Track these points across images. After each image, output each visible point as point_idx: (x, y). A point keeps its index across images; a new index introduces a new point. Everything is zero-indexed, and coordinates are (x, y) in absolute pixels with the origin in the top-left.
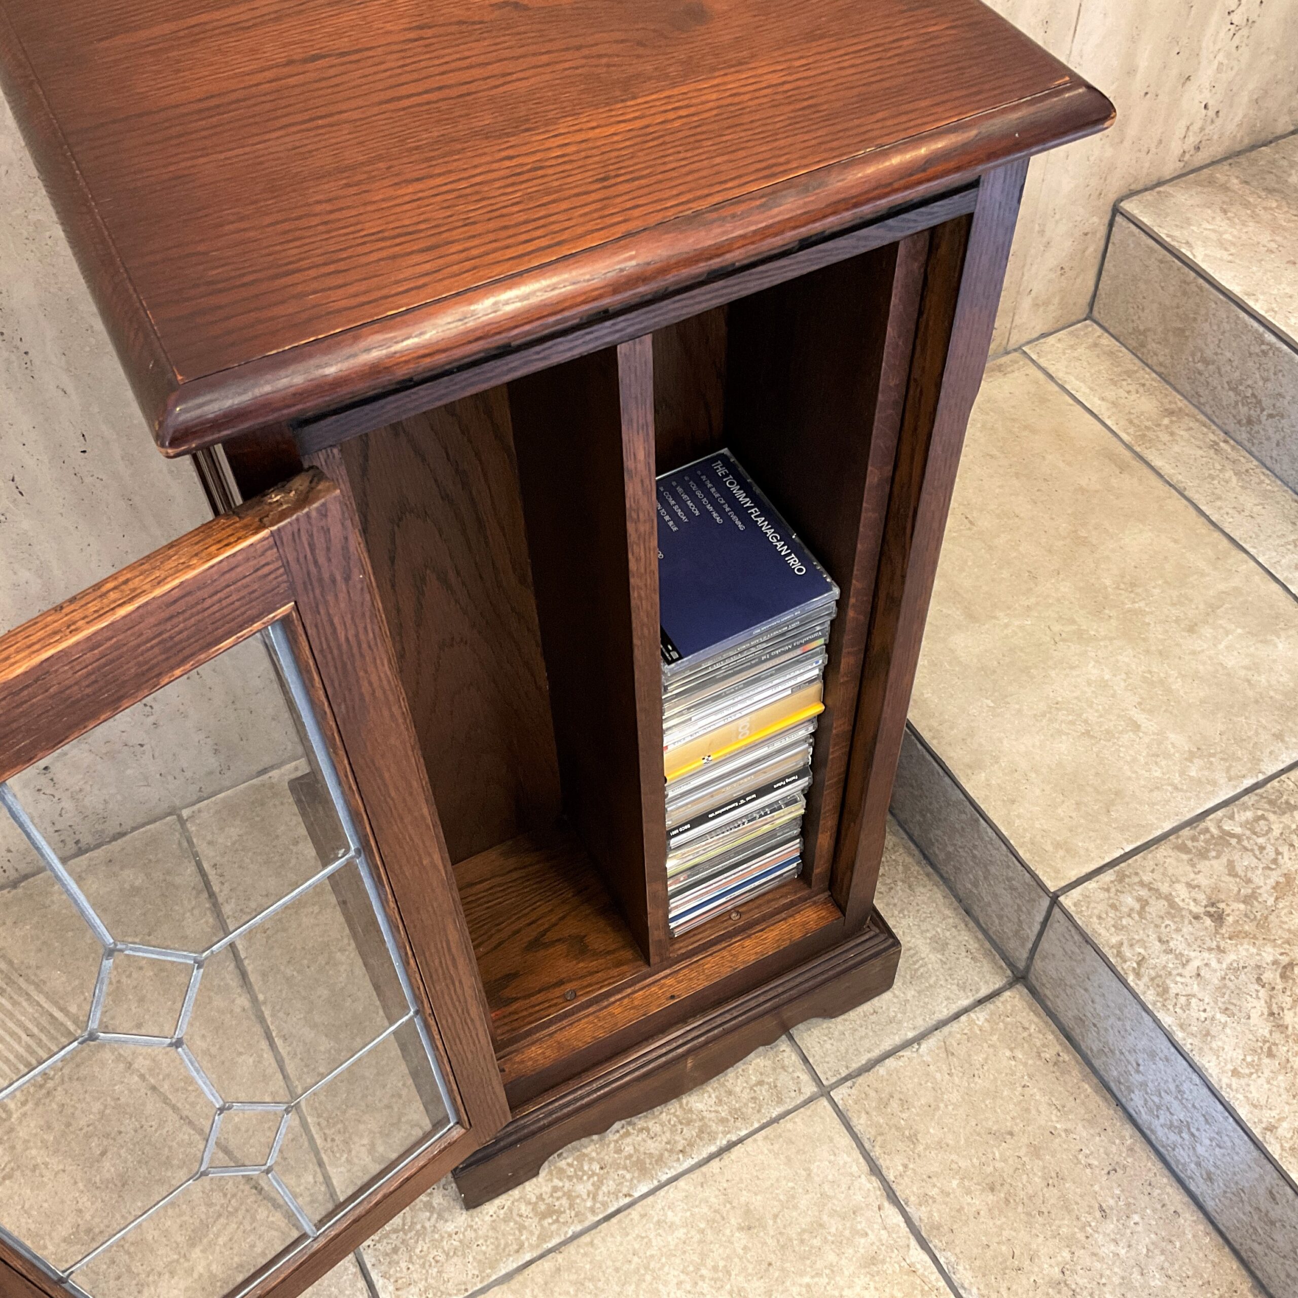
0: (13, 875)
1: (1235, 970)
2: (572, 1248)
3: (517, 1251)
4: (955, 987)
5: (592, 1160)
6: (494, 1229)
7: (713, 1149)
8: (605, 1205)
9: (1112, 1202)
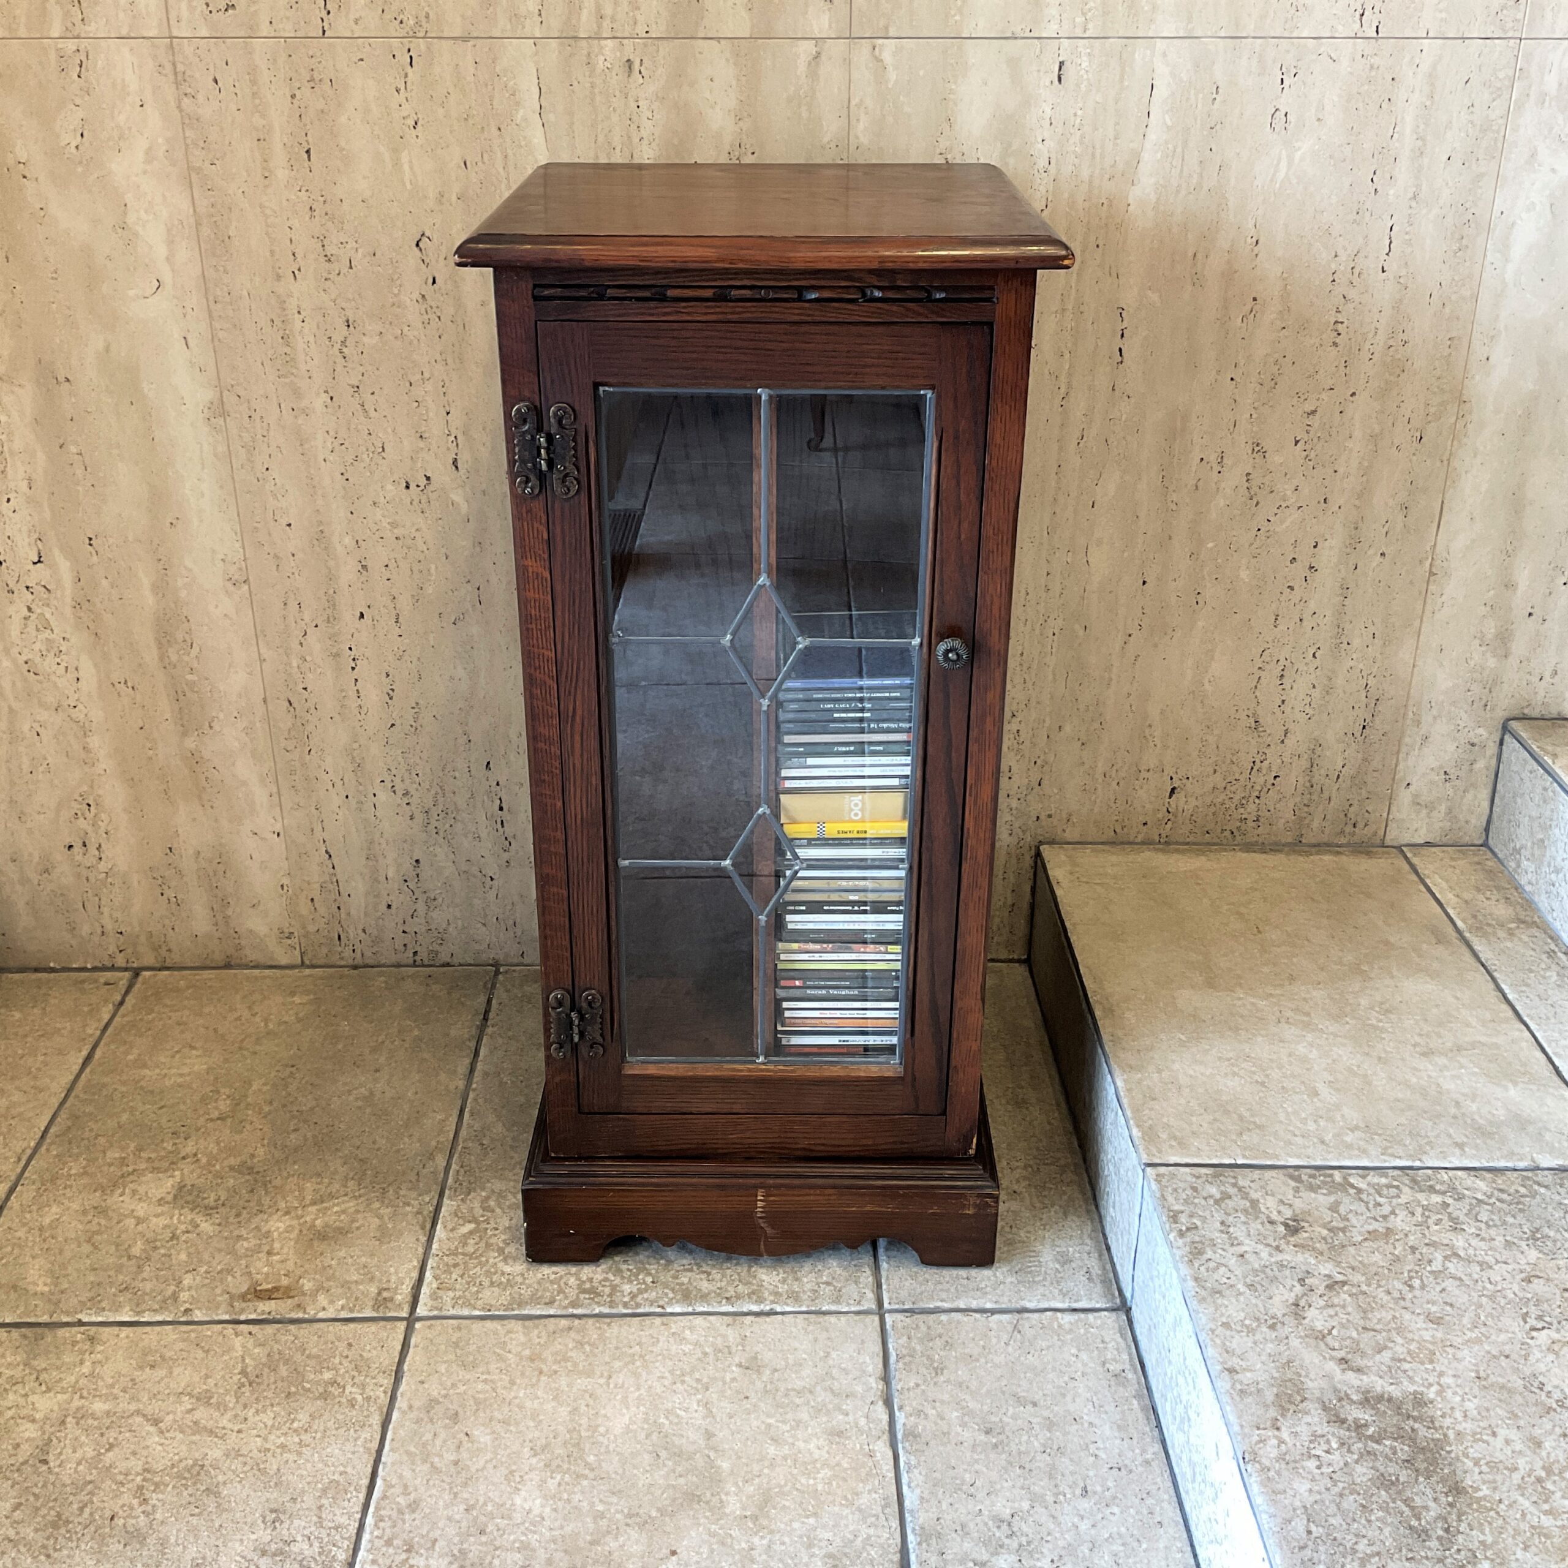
0: (359, 961)
1: (1281, 1266)
2: (591, 1321)
3: (546, 1304)
4: (1057, 1291)
5: (650, 1274)
6: (539, 1283)
7: (755, 1308)
8: (638, 1305)
9: (1099, 1489)
